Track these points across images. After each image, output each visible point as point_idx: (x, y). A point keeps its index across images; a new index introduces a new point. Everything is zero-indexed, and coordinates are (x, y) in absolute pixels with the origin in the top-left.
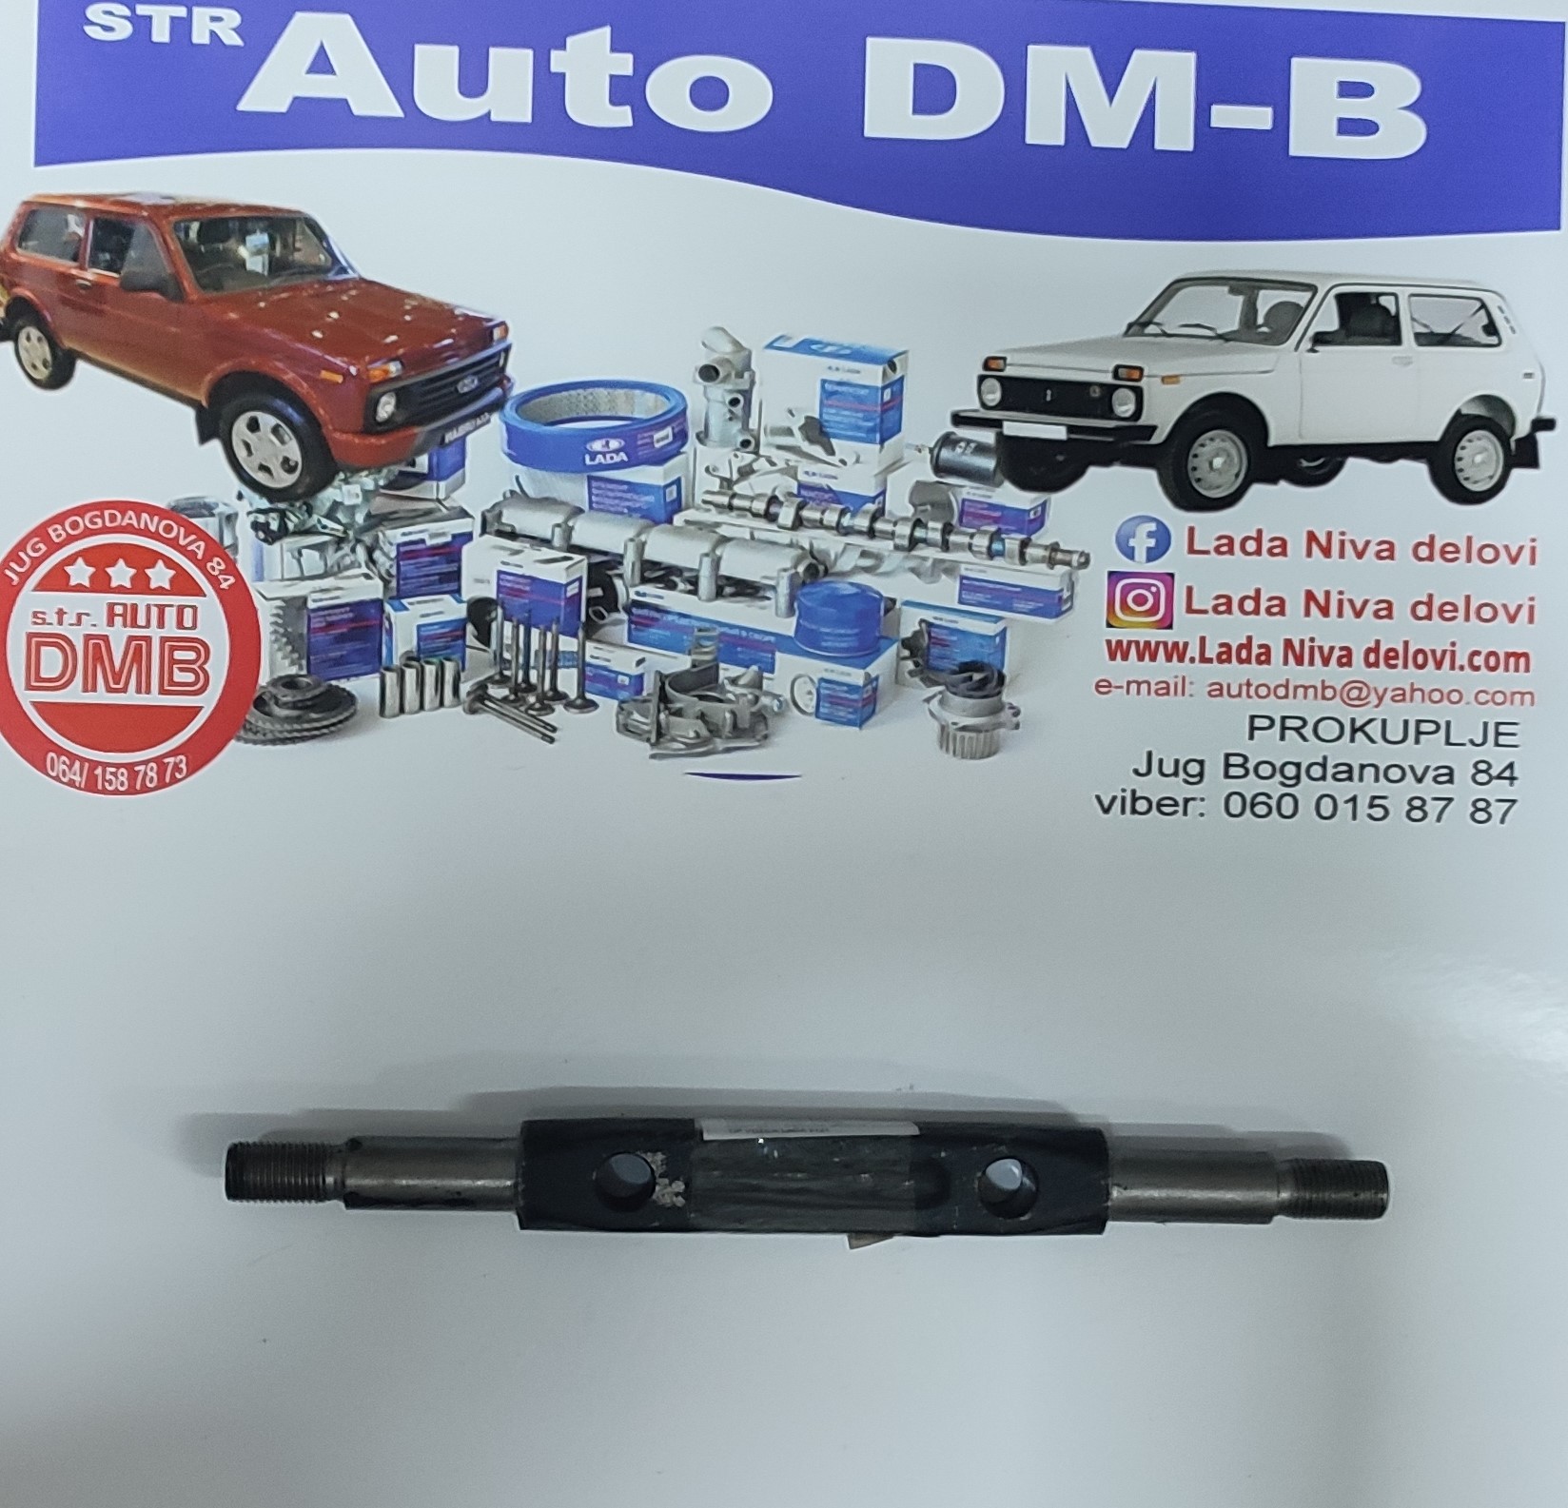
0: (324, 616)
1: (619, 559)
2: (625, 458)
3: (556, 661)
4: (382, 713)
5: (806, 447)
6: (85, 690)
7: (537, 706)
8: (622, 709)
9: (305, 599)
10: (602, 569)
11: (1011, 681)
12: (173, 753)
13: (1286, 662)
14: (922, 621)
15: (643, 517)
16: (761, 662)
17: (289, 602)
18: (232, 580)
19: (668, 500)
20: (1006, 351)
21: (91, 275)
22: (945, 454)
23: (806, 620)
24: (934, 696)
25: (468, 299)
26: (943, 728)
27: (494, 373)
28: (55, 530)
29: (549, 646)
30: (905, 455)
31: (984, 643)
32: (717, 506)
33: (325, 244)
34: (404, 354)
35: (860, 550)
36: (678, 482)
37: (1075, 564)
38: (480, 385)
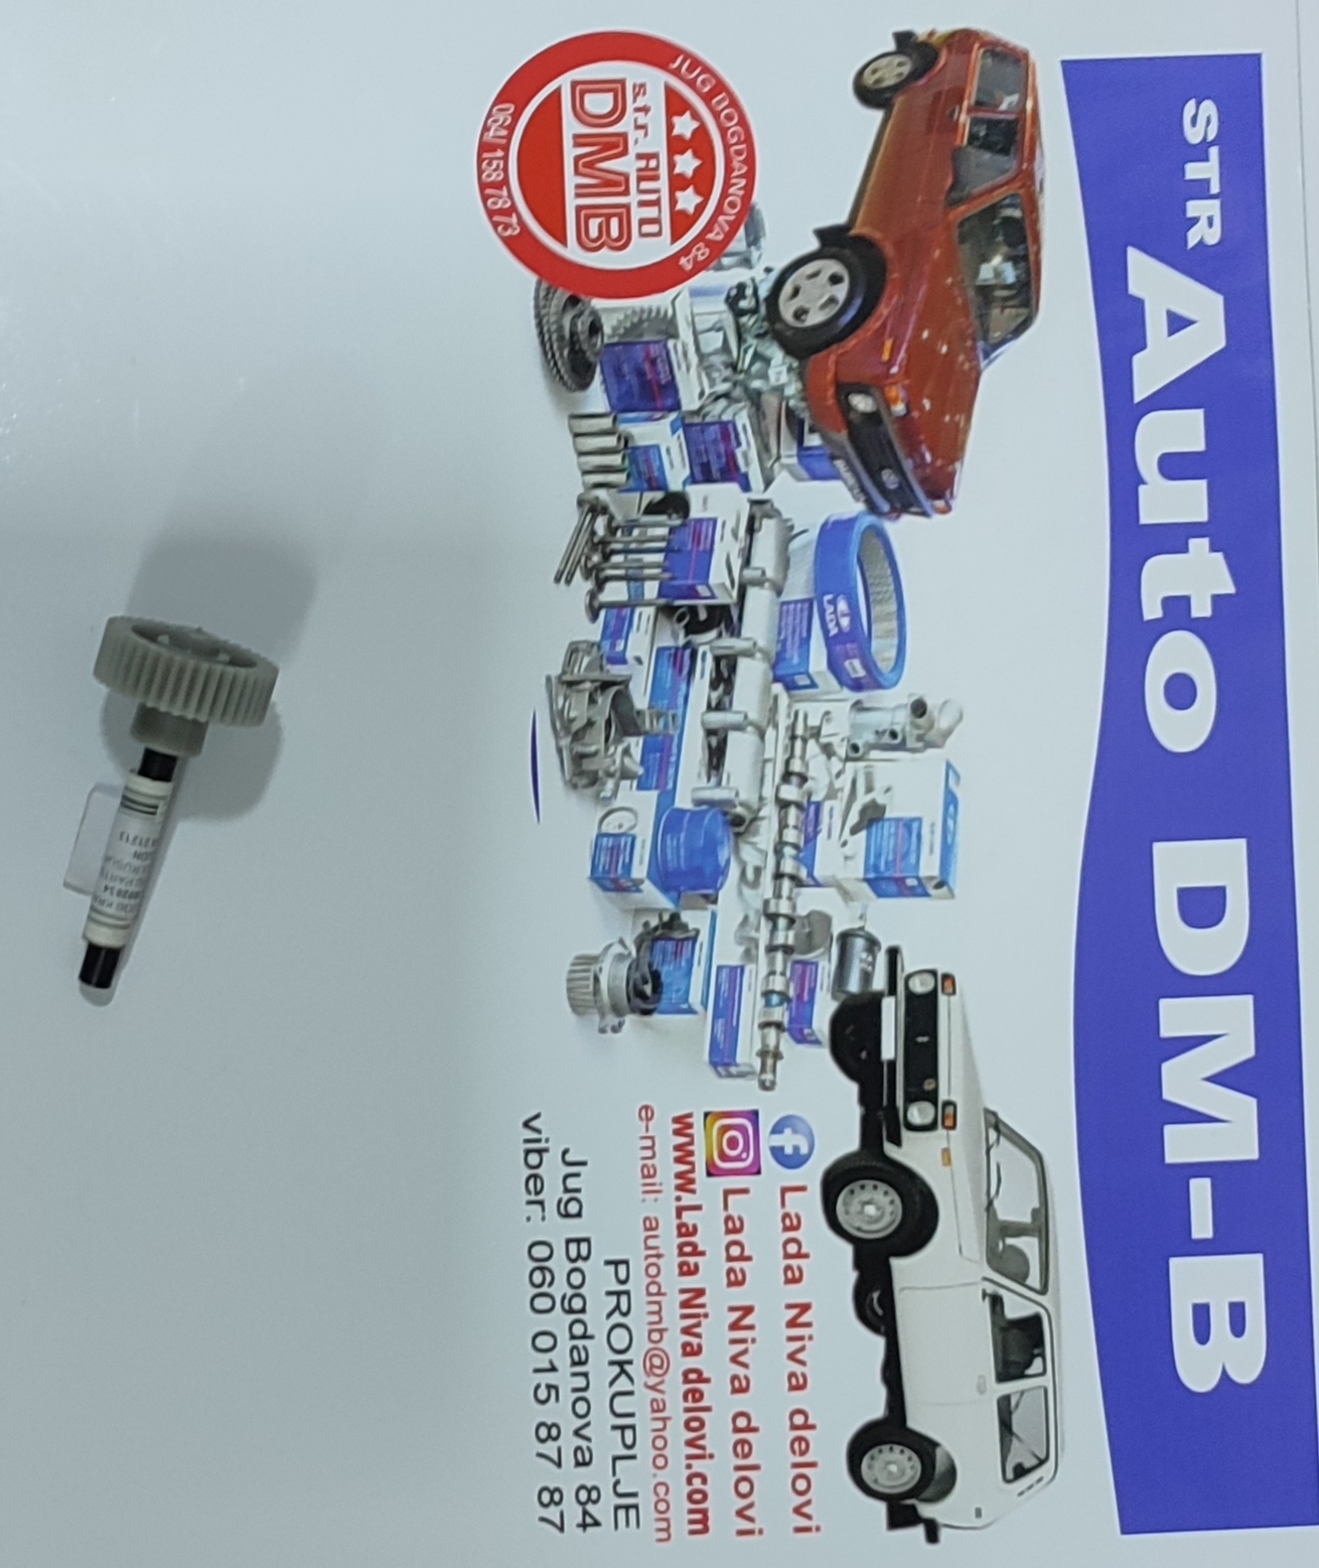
0: (661, 355)
1: (736, 631)
2: (832, 633)
3: (634, 579)
4: (573, 416)
5: (857, 808)
6: (576, 137)
7: (590, 565)
8: (593, 646)
9: (675, 336)
10: (725, 618)
11: (647, 1022)
12: (521, 222)
13: (683, 1291)
14: (697, 932)
15: (778, 654)
16: (647, 777)
17: (673, 322)
18: (689, 267)
19: (797, 677)
20: (962, 995)
21: (964, 119)
22: (859, 943)
23: (691, 817)
24: (627, 948)
25: (969, 475)
26: (594, 959)
27: (902, 503)
28: (723, 100)
29: (647, 572)
30: (855, 903)
31: (681, 993)
32: (793, 727)
33: (1009, 336)
34: (912, 418)
35: (763, 865)
36: (813, 685)
37: (764, 1077)
38: (890, 491)
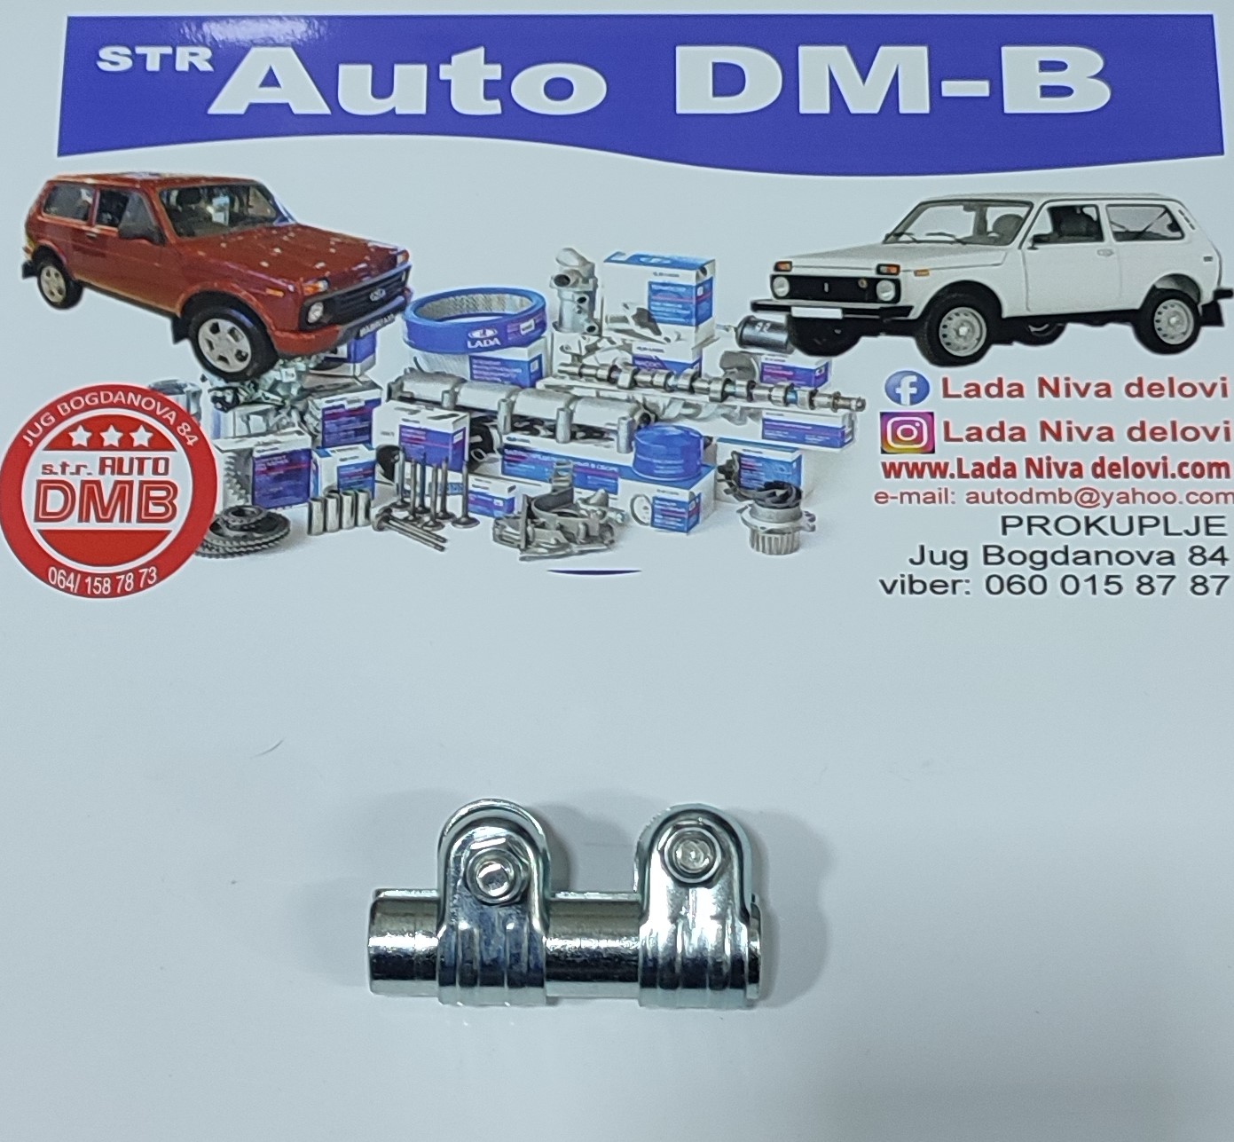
0: (265, 463)
1: (493, 415)
2: (498, 343)
3: (445, 490)
4: (310, 531)
5: (638, 330)
6: (80, 520)
7: (431, 523)
8: (498, 524)
9: (251, 451)
10: (481, 423)
11: (807, 496)
12: (147, 565)
13: (1028, 475)
14: (734, 453)
15: (513, 384)
16: (607, 486)
17: (239, 453)
18: (196, 439)
19: (532, 371)
20: (791, 257)
21: (96, 229)
22: (748, 331)
23: (641, 454)
24: (746, 508)
26: (754, 532)
27: (398, 287)
28: (63, 407)
29: (440, 479)
30: (716, 333)
31: (782, 466)
32: (572, 375)
33: (270, 202)
34: (330, 276)
35: (682, 402)
36: (539, 358)
37: (854, 408)
38: (387, 295)
